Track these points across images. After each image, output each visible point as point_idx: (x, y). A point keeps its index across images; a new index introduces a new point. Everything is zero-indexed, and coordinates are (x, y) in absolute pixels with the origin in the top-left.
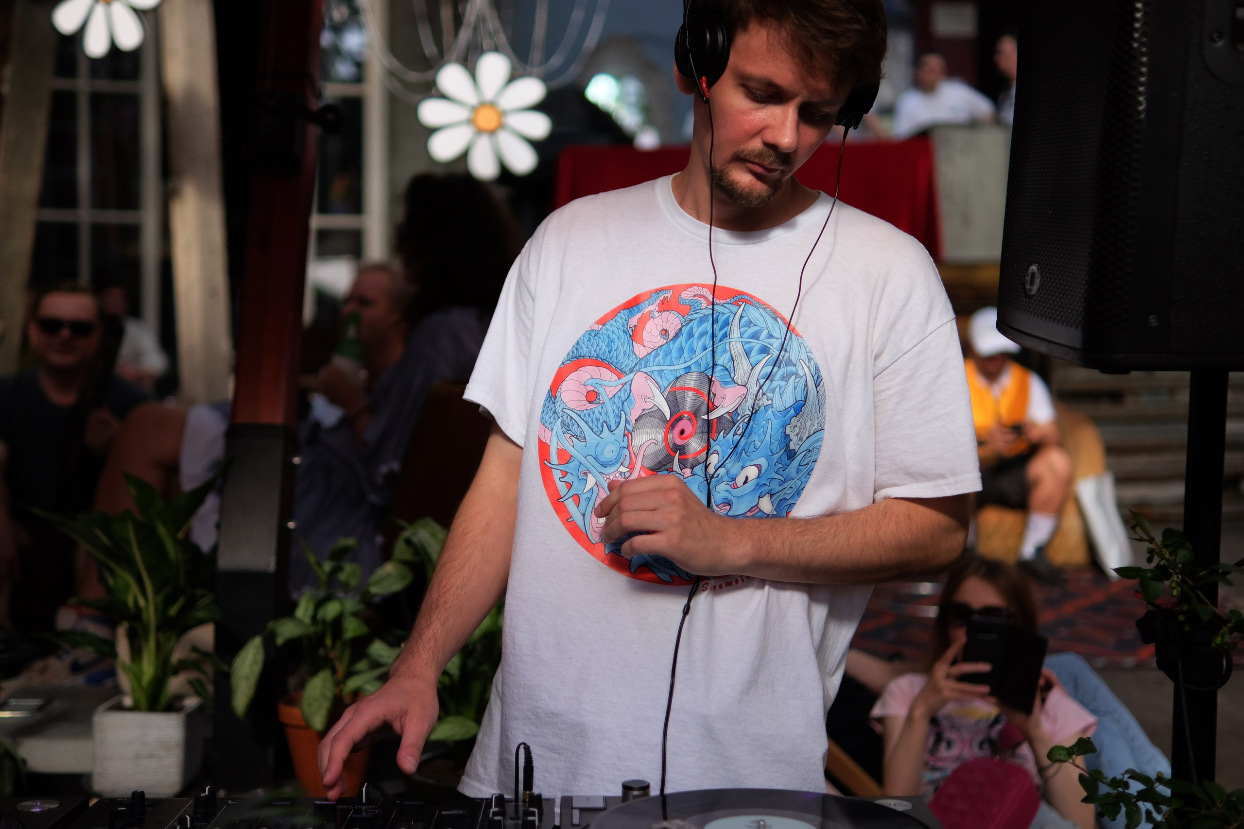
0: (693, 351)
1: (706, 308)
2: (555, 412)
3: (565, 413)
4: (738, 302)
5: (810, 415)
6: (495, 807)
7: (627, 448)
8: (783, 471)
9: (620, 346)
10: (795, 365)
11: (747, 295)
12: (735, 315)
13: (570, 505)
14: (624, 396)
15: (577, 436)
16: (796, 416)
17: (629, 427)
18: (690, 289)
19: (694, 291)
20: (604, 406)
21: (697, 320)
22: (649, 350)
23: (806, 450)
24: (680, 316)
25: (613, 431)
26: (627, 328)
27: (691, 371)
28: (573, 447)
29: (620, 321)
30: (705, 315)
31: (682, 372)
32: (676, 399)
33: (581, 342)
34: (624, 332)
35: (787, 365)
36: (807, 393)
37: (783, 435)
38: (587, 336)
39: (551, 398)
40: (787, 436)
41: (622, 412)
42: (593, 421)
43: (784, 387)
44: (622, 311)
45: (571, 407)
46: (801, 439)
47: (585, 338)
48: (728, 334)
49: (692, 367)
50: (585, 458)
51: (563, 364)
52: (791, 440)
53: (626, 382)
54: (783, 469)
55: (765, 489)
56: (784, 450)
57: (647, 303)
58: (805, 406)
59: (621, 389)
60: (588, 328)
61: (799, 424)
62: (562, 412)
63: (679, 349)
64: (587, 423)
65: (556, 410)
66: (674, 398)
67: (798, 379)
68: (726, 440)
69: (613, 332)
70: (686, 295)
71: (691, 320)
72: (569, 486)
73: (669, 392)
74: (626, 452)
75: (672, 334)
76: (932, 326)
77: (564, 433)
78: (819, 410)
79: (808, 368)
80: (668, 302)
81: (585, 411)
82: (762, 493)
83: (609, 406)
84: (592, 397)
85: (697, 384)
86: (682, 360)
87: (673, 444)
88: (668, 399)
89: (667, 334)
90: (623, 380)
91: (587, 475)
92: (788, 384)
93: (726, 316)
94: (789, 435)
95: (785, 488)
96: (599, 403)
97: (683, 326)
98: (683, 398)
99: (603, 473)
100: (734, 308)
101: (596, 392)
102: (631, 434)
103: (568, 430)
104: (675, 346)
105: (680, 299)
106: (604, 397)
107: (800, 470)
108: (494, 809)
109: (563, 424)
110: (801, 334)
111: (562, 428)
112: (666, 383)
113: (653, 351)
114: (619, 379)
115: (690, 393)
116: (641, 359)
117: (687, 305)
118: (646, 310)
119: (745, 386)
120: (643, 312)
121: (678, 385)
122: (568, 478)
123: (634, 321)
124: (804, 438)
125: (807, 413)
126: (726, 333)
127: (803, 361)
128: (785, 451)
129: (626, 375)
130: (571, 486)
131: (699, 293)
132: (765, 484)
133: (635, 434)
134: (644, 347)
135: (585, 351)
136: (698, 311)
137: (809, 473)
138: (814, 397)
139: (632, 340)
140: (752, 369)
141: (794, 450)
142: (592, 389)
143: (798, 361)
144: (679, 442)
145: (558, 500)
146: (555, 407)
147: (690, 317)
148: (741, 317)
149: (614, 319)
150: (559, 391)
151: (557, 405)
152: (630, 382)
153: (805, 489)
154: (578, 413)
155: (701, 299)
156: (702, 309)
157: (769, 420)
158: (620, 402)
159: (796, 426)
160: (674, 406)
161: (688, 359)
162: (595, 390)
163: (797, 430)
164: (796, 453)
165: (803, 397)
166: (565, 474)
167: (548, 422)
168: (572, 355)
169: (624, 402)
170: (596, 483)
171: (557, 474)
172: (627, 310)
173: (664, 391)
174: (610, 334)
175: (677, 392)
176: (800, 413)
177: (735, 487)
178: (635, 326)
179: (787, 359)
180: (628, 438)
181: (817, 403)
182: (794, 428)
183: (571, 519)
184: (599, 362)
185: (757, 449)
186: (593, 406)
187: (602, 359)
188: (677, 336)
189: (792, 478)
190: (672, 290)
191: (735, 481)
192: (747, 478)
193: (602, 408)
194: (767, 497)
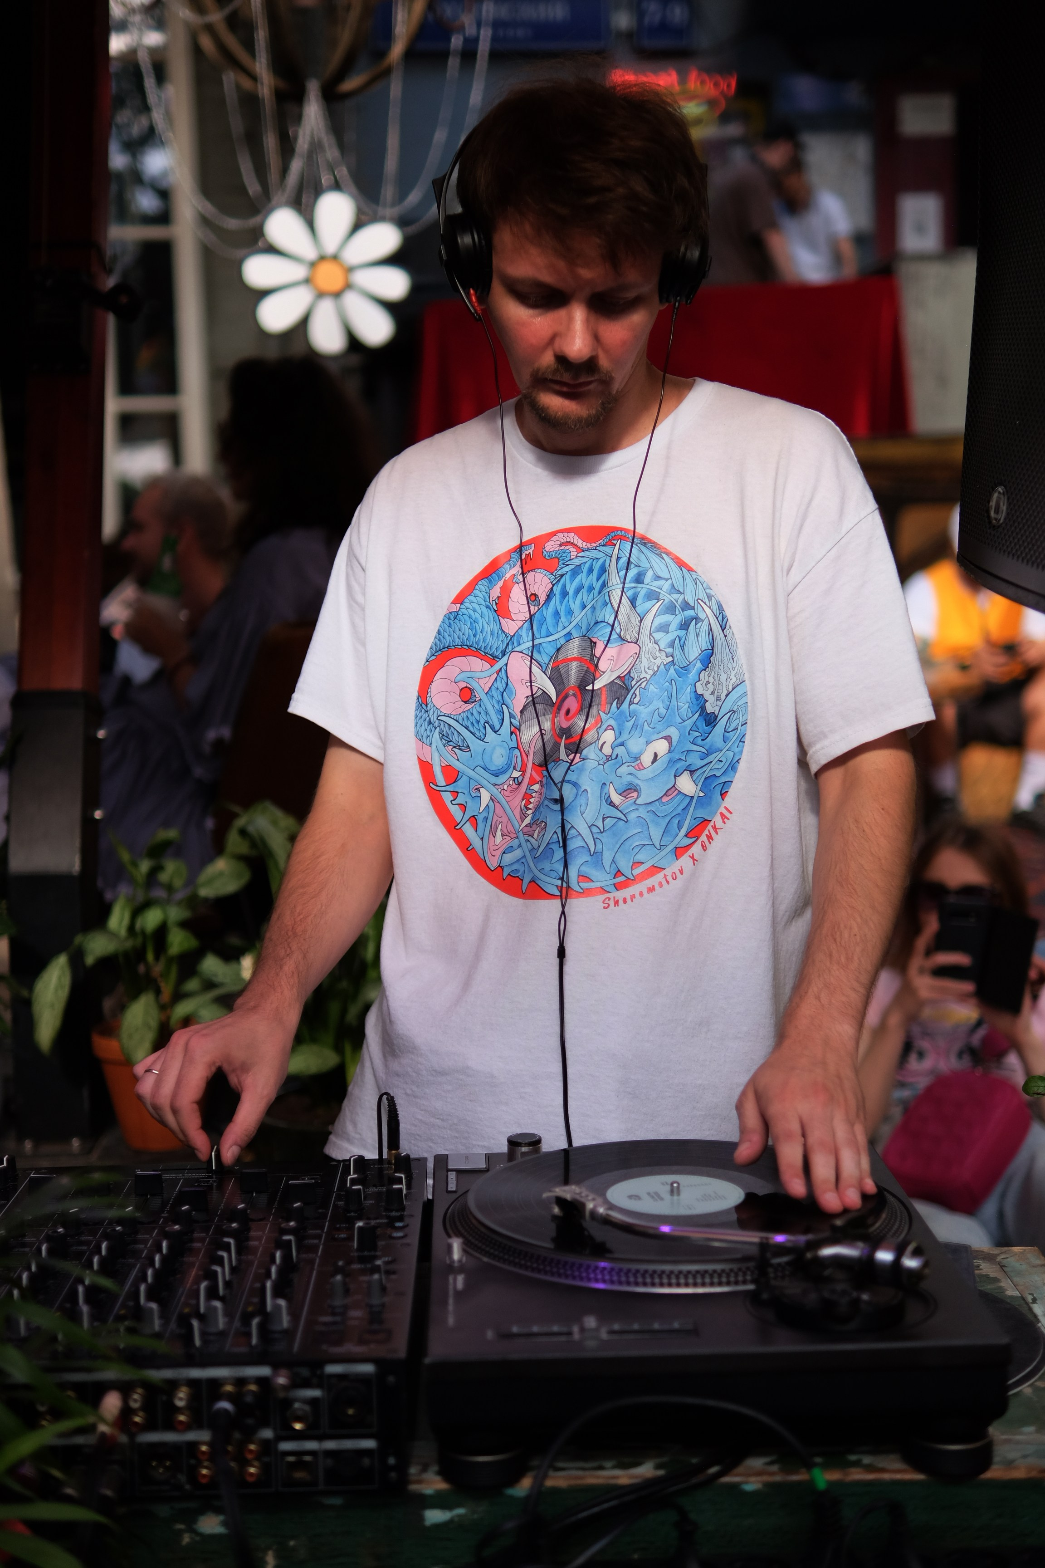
0: (570, 612)
1: (577, 556)
2: (430, 723)
3: (442, 720)
4: (613, 541)
5: (722, 666)
6: (354, 1174)
7: (517, 748)
8: (703, 740)
9: (486, 625)
10: (693, 608)
11: (621, 529)
12: (611, 557)
13: (468, 829)
14: (501, 685)
15: (459, 746)
16: (705, 670)
17: (516, 722)
18: (554, 538)
19: (559, 539)
20: (482, 704)
21: (569, 574)
22: (520, 624)
23: (729, 712)
24: (548, 573)
25: (498, 731)
26: (490, 602)
27: (572, 638)
28: (458, 760)
29: (480, 594)
30: (577, 565)
31: (563, 641)
32: (561, 675)
33: (442, 631)
34: (486, 607)
35: (683, 610)
36: (713, 639)
37: (693, 695)
38: (447, 621)
39: (421, 705)
40: (699, 697)
41: (503, 706)
42: (472, 724)
43: (684, 637)
44: (480, 582)
45: (447, 712)
46: (719, 699)
47: (445, 625)
48: (606, 583)
49: (573, 632)
50: (473, 770)
51: (427, 661)
52: (707, 701)
53: (501, 669)
54: (702, 738)
55: (680, 765)
56: (698, 714)
57: (507, 566)
58: (714, 656)
59: (496, 678)
60: (445, 612)
61: (711, 680)
62: (437, 721)
63: (555, 613)
64: (467, 728)
65: (430, 719)
66: (558, 675)
67: (700, 624)
68: (620, 712)
69: (474, 611)
70: (551, 546)
71: (562, 576)
72: (463, 807)
73: (551, 670)
74: (517, 752)
75: (542, 598)
76: (848, 523)
77: (445, 746)
78: (733, 659)
79: (710, 608)
80: (531, 559)
81: (462, 714)
82: (678, 771)
83: (487, 703)
84: (467, 695)
85: (580, 651)
86: (560, 628)
87: (560, 729)
88: (552, 677)
89: (537, 599)
90: (497, 667)
91: (480, 791)
92: (689, 632)
93: (601, 561)
94: (703, 695)
95: (711, 762)
96: (475, 701)
97: (553, 585)
98: (568, 672)
99: (496, 785)
100: (608, 549)
101: (470, 688)
102: (519, 730)
103: (449, 742)
104: (549, 612)
105: (545, 553)
106: (480, 694)
107: (728, 738)
108: (353, 1176)
109: (442, 736)
110: (694, 568)
111: (441, 740)
112: (546, 660)
113: (524, 623)
114: (492, 667)
115: (574, 664)
116: (512, 636)
117: (554, 558)
118: (508, 576)
119: (636, 643)
120: (504, 578)
121: (560, 657)
122: (461, 799)
123: (496, 592)
124: (723, 697)
125: (717, 664)
126: (604, 582)
127: (702, 601)
128: (700, 715)
129: (498, 660)
130: (466, 807)
131: (565, 541)
132: (680, 759)
133: (522, 728)
134: (513, 620)
135: (448, 640)
136: (567, 563)
137: (742, 740)
138: (722, 644)
139: (498, 616)
140: (641, 620)
141: (714, 713)
142: (465, 685)
143: (696, 602)
144: (565, 725)
145: (455, 828)
146: (429, 716)
147: (560, 572)
148: (618, 558)
149: (472, 594)
150: (429, 695)
151: (431, 713)
152: (505, 667)
153: (741, 761)
154: (455, 718)
155: (569, 547)
156: (572, 559)
157: (673, 681)
158: (498, 694)
159: (708, 682)
160: (559, 684)
161: (566, 624)
162: (468, 686)
163: (711, 687)
164: (717, 717)
165: (709, 644)
166: (455, 794)
167: (425, 735)
168: (436, 649)
169: (503, 693)
170: (491, 798)
171: (447, 797)
172: (486, 579)
173: (546, 670)
174: (471, 612)
175: (560, 667)
176: (710, 665)
177: (641, 768)
178: (498, 597)
179: (682, 603)
180: (516, 735)
181: (728, 650)
182: (706, 685)
183: (471, 847)
184: (466, 650)
185: (663, 718)
186: (470, 706)
187: (468, 646)
188: (549, 598)
189: (719, 748)
190: (533, 545)
191: (639, 762)
192: (656, 755)
193: (480, 706)
194: (686, 775)
